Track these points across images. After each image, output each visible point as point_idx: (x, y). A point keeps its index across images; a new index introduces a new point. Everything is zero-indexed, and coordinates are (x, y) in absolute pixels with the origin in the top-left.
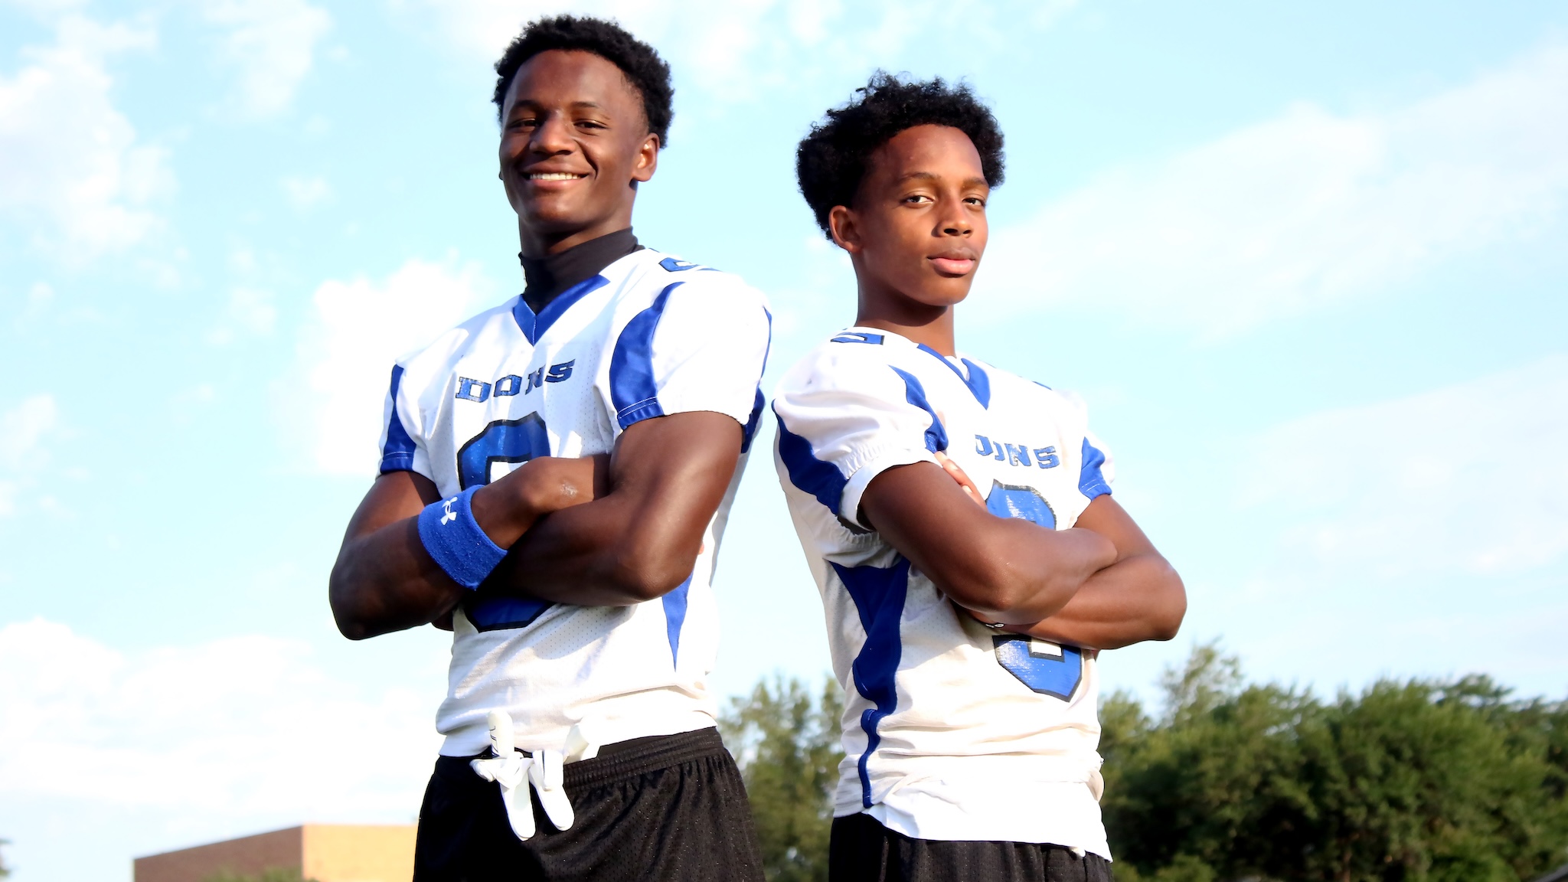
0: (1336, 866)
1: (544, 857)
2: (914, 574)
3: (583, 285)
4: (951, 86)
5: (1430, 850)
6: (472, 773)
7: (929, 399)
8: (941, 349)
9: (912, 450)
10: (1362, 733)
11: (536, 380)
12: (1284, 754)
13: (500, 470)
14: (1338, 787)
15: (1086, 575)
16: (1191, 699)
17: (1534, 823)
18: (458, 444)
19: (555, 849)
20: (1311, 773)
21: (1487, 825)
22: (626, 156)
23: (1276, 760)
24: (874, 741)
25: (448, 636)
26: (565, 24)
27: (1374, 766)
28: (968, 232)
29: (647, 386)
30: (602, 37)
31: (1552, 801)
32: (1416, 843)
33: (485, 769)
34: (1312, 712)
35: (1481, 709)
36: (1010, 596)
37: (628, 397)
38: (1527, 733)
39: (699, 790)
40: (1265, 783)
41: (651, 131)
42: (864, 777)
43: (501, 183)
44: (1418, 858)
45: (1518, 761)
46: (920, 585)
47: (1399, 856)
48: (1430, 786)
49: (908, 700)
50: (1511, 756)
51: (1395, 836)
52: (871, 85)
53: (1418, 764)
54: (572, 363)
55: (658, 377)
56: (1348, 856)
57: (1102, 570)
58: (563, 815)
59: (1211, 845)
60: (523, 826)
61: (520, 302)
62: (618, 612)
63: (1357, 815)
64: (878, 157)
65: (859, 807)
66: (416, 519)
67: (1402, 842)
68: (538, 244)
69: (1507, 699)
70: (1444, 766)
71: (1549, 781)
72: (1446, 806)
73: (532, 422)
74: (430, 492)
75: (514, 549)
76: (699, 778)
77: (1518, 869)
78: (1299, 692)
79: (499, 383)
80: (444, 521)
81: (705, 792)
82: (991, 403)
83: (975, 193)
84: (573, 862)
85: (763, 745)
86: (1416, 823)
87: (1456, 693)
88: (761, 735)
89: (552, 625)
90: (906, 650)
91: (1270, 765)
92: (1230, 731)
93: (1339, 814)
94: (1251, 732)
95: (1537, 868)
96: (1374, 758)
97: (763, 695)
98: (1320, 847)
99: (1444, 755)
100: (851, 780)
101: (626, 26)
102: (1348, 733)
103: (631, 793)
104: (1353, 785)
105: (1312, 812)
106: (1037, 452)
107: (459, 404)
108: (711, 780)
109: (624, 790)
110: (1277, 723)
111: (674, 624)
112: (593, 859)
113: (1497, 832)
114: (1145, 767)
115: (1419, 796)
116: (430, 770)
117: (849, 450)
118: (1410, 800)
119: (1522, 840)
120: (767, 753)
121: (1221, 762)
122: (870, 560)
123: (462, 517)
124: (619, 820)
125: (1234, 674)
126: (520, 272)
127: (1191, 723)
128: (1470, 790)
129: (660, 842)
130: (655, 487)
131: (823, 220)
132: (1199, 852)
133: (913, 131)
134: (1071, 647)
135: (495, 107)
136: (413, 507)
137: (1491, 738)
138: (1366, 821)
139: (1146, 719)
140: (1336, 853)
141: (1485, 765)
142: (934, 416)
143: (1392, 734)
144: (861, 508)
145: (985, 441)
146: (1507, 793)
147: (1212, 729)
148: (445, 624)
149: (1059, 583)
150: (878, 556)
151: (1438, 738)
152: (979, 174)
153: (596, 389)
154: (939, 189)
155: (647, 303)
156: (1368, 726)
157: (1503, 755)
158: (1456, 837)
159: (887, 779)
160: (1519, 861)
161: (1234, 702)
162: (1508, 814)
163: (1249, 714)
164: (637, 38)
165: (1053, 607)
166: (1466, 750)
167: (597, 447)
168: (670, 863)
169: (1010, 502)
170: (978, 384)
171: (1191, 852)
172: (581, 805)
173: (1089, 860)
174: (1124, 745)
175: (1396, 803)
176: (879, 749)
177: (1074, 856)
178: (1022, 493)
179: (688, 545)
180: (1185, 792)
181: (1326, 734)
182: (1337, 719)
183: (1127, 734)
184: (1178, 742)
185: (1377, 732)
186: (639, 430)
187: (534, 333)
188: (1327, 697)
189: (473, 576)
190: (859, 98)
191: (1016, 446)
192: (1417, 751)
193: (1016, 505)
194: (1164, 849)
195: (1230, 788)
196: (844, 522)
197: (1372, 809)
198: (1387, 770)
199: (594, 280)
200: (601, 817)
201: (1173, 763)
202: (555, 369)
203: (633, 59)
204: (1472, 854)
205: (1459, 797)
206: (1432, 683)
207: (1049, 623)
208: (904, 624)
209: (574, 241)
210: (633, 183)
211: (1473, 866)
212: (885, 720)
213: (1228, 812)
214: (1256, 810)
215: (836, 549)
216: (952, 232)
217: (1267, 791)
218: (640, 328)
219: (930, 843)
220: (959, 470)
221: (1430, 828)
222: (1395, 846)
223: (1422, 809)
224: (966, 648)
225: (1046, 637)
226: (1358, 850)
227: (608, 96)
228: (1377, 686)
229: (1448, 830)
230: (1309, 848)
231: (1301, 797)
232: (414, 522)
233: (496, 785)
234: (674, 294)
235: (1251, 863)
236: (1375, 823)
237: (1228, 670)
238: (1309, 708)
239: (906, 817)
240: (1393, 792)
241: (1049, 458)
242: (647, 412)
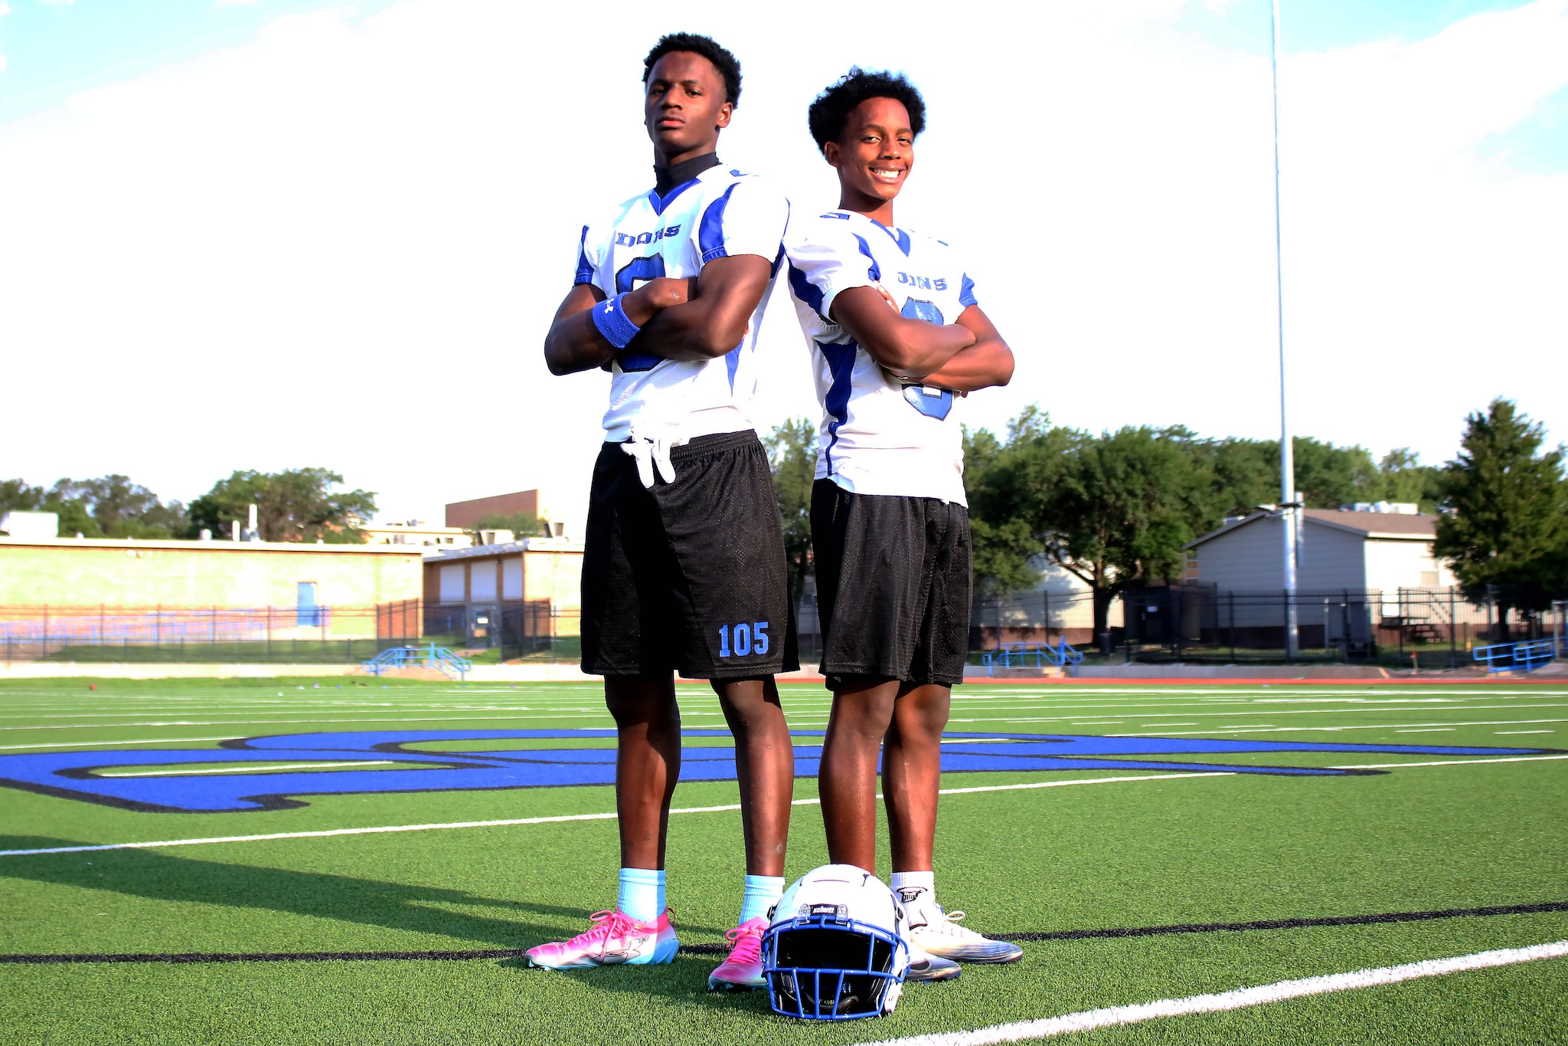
0: (1097, 526)
1: (658, 497)
2: (860, 348)
3: (687, 183)
4: (894, 75)
5: (1149, 518)
6: (621, 450)
7: (872, 251)
8: (883, 224)
9: (860, 279)
10: (1115, 454)
11: (660, 235)
12: (1072, 465)
13: (638, 284)
14: (1100, 483)
15: (954, 352)
16: (1023, 433)
17: (1205, 505)
18: (616, 271)
19: (665, 493)
20: (1086, 475)
21: (1180, 506)
22: (713, 112)
23: (1067, 468)
24: (835, 439)
25: (609, 375)
26: (682, 37)
27: (1120, 474)
28: (899, 158)
29: (719, 240)
30: (702, 44)
31: (1215, 494)
32: (1141, 515)
33: (627, 448)
34: (1087, 442)
35: (1179, 443)
36: (909, 362)
37: (708, 245)
38: (1204, 457)
39: (744, 464)
40: (1061, 480)
41: (727, 101)
42: (828, 458)
43: (645, 128)
44: (1142, 522)
45: (1199, 472)
46: (863, 355)
47: (1132, 522)
48: (1150, 484)
49: (853, 417)
50: (1195, 469)
51: (1130, 511)
52: (850, 74)
53: (1144, 472)
54: (679, 226)
55: (725, 235)
56: (1104, 522)
57: (966, 348)
58: (669, 475)
59: (1030, 513)
60: (647, 480)
61: (653, 193)
62: (701, 364)
63: (1110, 499)
64: (850, 115)
65: (825, 475)
66: (591, 311)
67: (1133, 514)
68: (664, 158)
69: (1193, 438)
70: (1158, 474)
71: (1214, 483)
72: (1158, 495)
73: (657, 258)
74: (601, 295)
75: (644, 327)
76: (744, 457)
77: (1195, 530)
78: (1081, 432)
79: (639, 237)
80: (606, 311)
81: (747, 465)
82: (910, 253)
83: (906, 136)
84: (674, 501)
85: (787, 452)
86: (1141, 504)
87: (1167, 434)
88: (787, 447)
89: (664, 371)
90: (853, 390)
91: (1064, 471)
92: (1042, 452)
93: (1100, 498)
94: (1054, 453)
95: (1205, 530)
96: (1120, 469)
97: (789, 425)
98: (1089, 516)
99: (1158, 467)
100: (822, 460)
101: (716, 40)
102: (1107, 454)
103: (706, 464)
104: (1108, 482)
105: (1085, 497)
106: (935, 282)
107: (617, 247)
108: (751, 458)
109: (703, 462)
110: (1068, 448)
111: (731, 373)
112: (685, 499)
113: (1184, 510)
114: (996, 470)
115: (1144, 490)
116: (599, 449)
117: (825, 278)
118: (1139, 492)
119: (1198, 515)
120: (790, 457)
121: (1037, 468)
122: (836, 340)
123: (616, 310)
124: (699, 478)
125: (1046, 421)
126: (654, 175)
127: (1022, 447)
128: (1171, 487)
129: (722, 491)
130: (721, 295)
131: (822, 148)
132: (1024, 517)
133: (871, 101)
134: (946, 390)
135: (643, 84)
136: (591, 303)
137: (1185, 459)
138: (1114, 502)
139: (997, 443)
140: (1098, 519)
141: (1181, 473)
142: (875, 262)
143: (1131, 456)
144: (831, 310)
145: (904, 276)
146: (1192, 489)
147: (1033, 450)
148: (607, 368)
149: (938, 355)
150: (841, 337)
151: (1155, 458)
152: (908, 126)
153: (691, 240)
154: (883, 135)
155: (721, 194)
156: (1117, 451)
157: (1190, 469)
158: (1162, 512)
159: (840, 460)
160: (1196, 525)
161: (1046, 436)
162: (1191, 500)
163: (1054, 442)
164: (722, 47)
165: (935, 368)
166: (1168, 465)
167: (691, 273)
168: (727, 502)
169: (917, 309)
170: (904, 243)
171: (1019, 517)
172: (679, 470)
173: (951, 508)
174: (985, 458)
175: (1132, 493)
176: (837, 444)
177: (942, 504)
178: (926, 305)
179: (739, 327)
180: (1017, 484)
181: (1095, 455)
182: (1101, 447)
183: (987, 451)
184: (1015, 457)
185: (1123, 454)
186: (714, 263)
187: (659, 209)
188: (1097, 435)
189: (621, 342)
190: (843, 81)
191: (923, 278)
192: (1143, 465)
193: (921, 310)
194: (1004, 515)
195: (1042, 483)
196: (823, 318)
197: (1118, 496)
198: (1127, 475)
199: (694, 181)
200: (690, 476)
201: (1011, 469)
202: (670, 229)
203: (719, 57)
204: (1171, 522)
205: (1165, 491)
206: (1153, 428)
207: (933, 377)
208: (853, 376)
209: (684, 157)
210: (718, 128)
211: (1172, 528)
212: (840, 428)
213: (1040, 496)
214: (1055, 495)
215: (817, 333)
216: (890, 158)
217: (1061, 485)
218: (716, 208)
219: (861, 496)
220: (886, 291)
221: (1149, 507)
222: (1129, 516)
223: (1145, 497)
224: (885, 390)
225: (932, 385)
226: (1109, 517)
227: (704, 78)
228: (1123, 429)
229: (1159, 508)
230: (1083, 517)
231: (1080, 488)
232: (590, 313)
233: (633, 457)
234: (736, 188)
235: (1051, 523)
236: (1119, 503)
237: (1044, 418)
238: (1087, 440)
239: (849, 481)
240: (1130, 487)
241: (942, 285)
242: (719, 254)
